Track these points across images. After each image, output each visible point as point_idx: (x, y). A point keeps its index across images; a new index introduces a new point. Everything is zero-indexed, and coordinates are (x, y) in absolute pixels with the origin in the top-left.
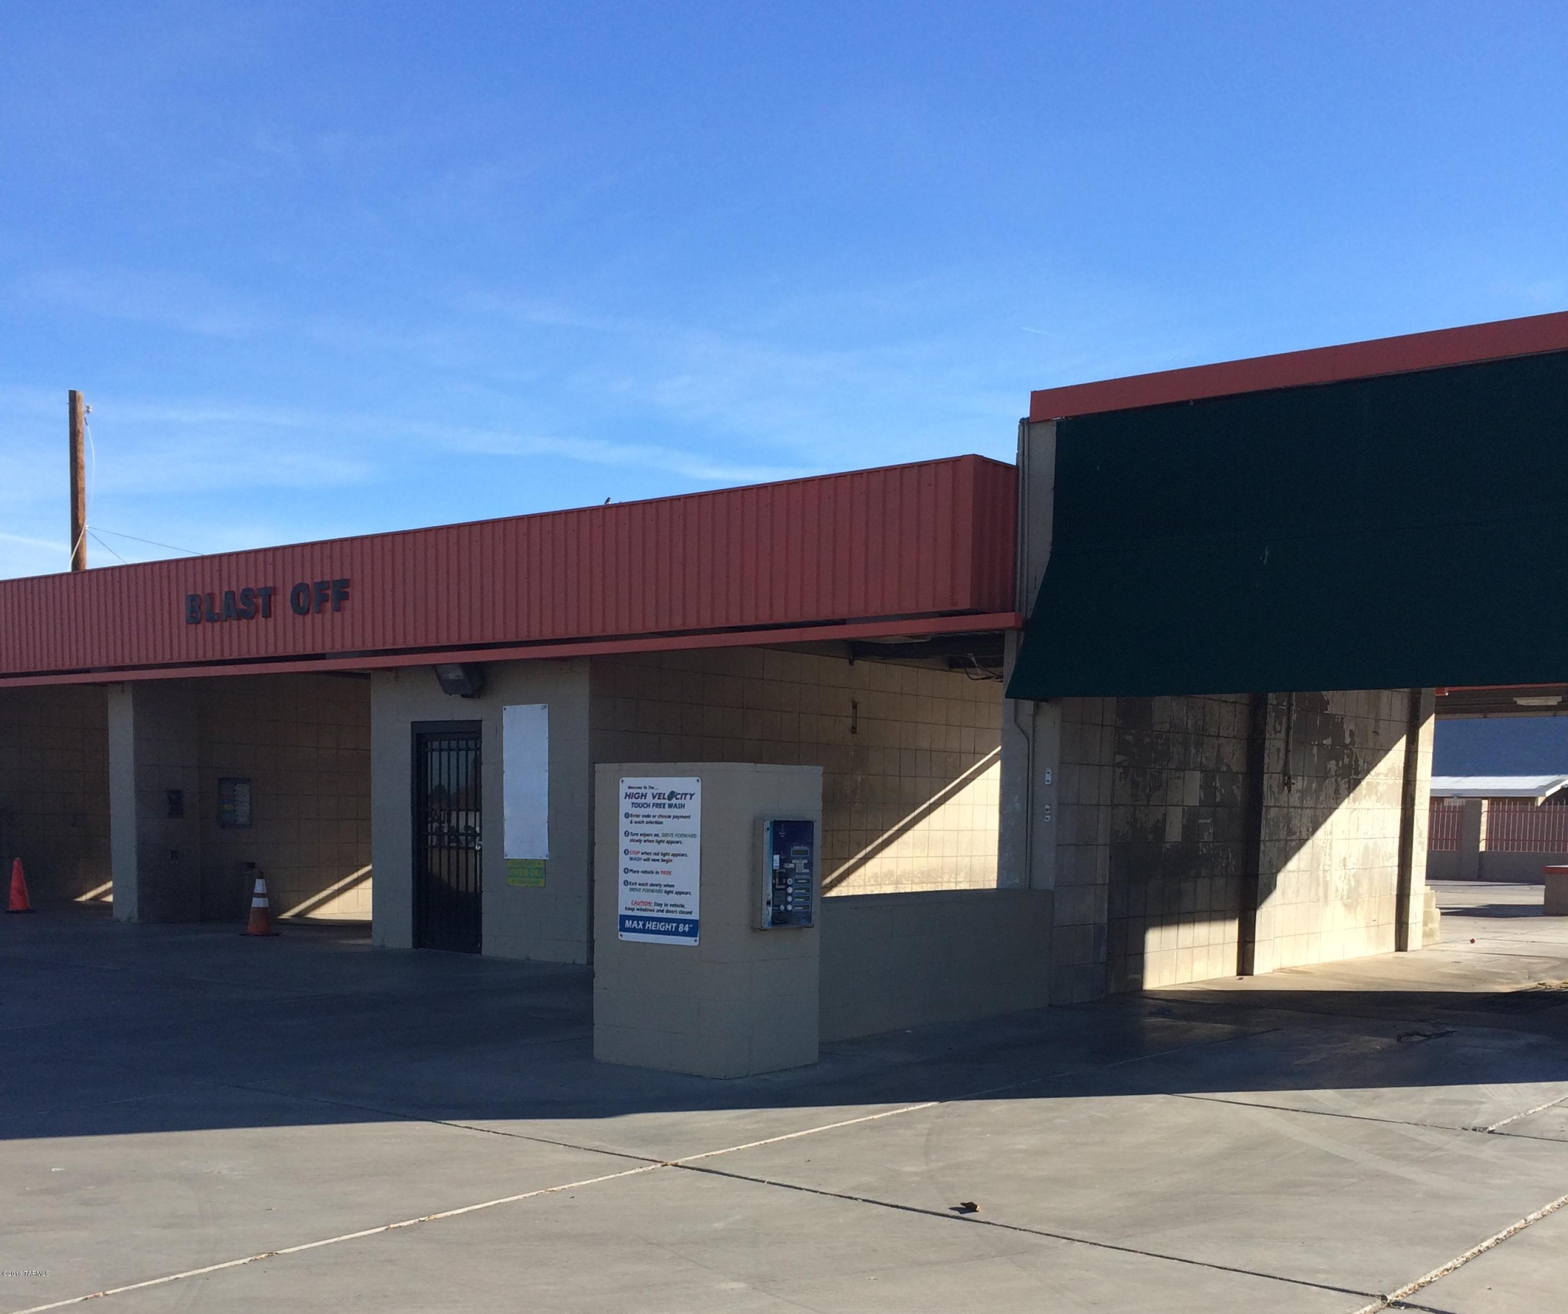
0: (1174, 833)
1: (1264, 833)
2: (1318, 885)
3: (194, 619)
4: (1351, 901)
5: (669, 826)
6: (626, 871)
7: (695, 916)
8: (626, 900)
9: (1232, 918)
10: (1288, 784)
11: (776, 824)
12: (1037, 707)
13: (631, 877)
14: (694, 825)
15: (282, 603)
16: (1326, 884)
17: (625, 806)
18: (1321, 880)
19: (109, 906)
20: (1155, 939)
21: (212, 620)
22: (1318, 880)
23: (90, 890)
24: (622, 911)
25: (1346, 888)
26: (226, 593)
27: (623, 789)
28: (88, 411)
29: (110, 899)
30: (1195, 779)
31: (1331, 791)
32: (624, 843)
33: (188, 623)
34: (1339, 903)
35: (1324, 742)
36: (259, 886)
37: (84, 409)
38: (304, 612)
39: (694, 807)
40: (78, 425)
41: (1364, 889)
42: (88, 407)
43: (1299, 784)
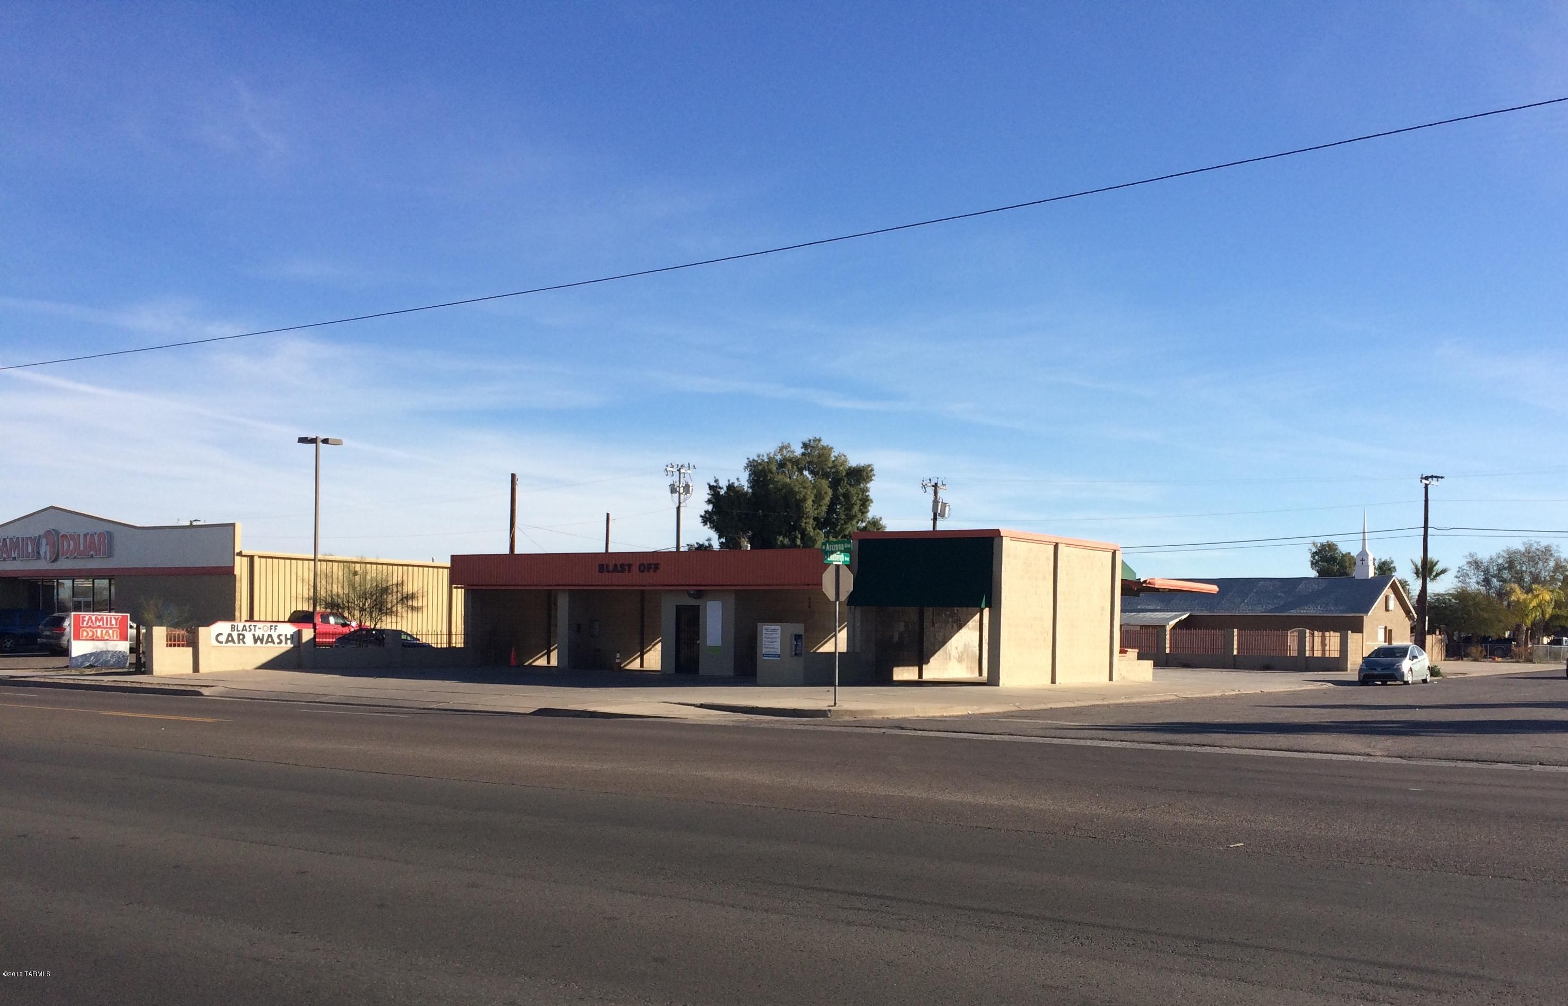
0: (896, 638)
1: (925, 639)
2: (947, 654)
3: (601, 571)
4: (960, 660)
5: (775, 636)
6: (765, 645)
7: (779, 653)
8: (764, 651)
9: (915, 665)
10: (933, 625)
11: (795, 635)
12: (855, 607)
13: (766, 646)
14: (779, 635)
15: (635, 569)
16: (950, 655)
17: (764, 631)
18: (948, 653)
20: (895, 669)
21: (608, 572)
22: (946, 653)
24: (764, 653)
25: (958, 656)
26: (614, 565)
27: (764, 628)
30: (902, 624)
31: (950, 627)
32: (764, 639)
33: (599, 572)
34: (955, 660)
35: (947, 613)
36: (618, 655)
38: (643, 572)
39: (779, 632)
41: (965, 656)
43: (937, 625)
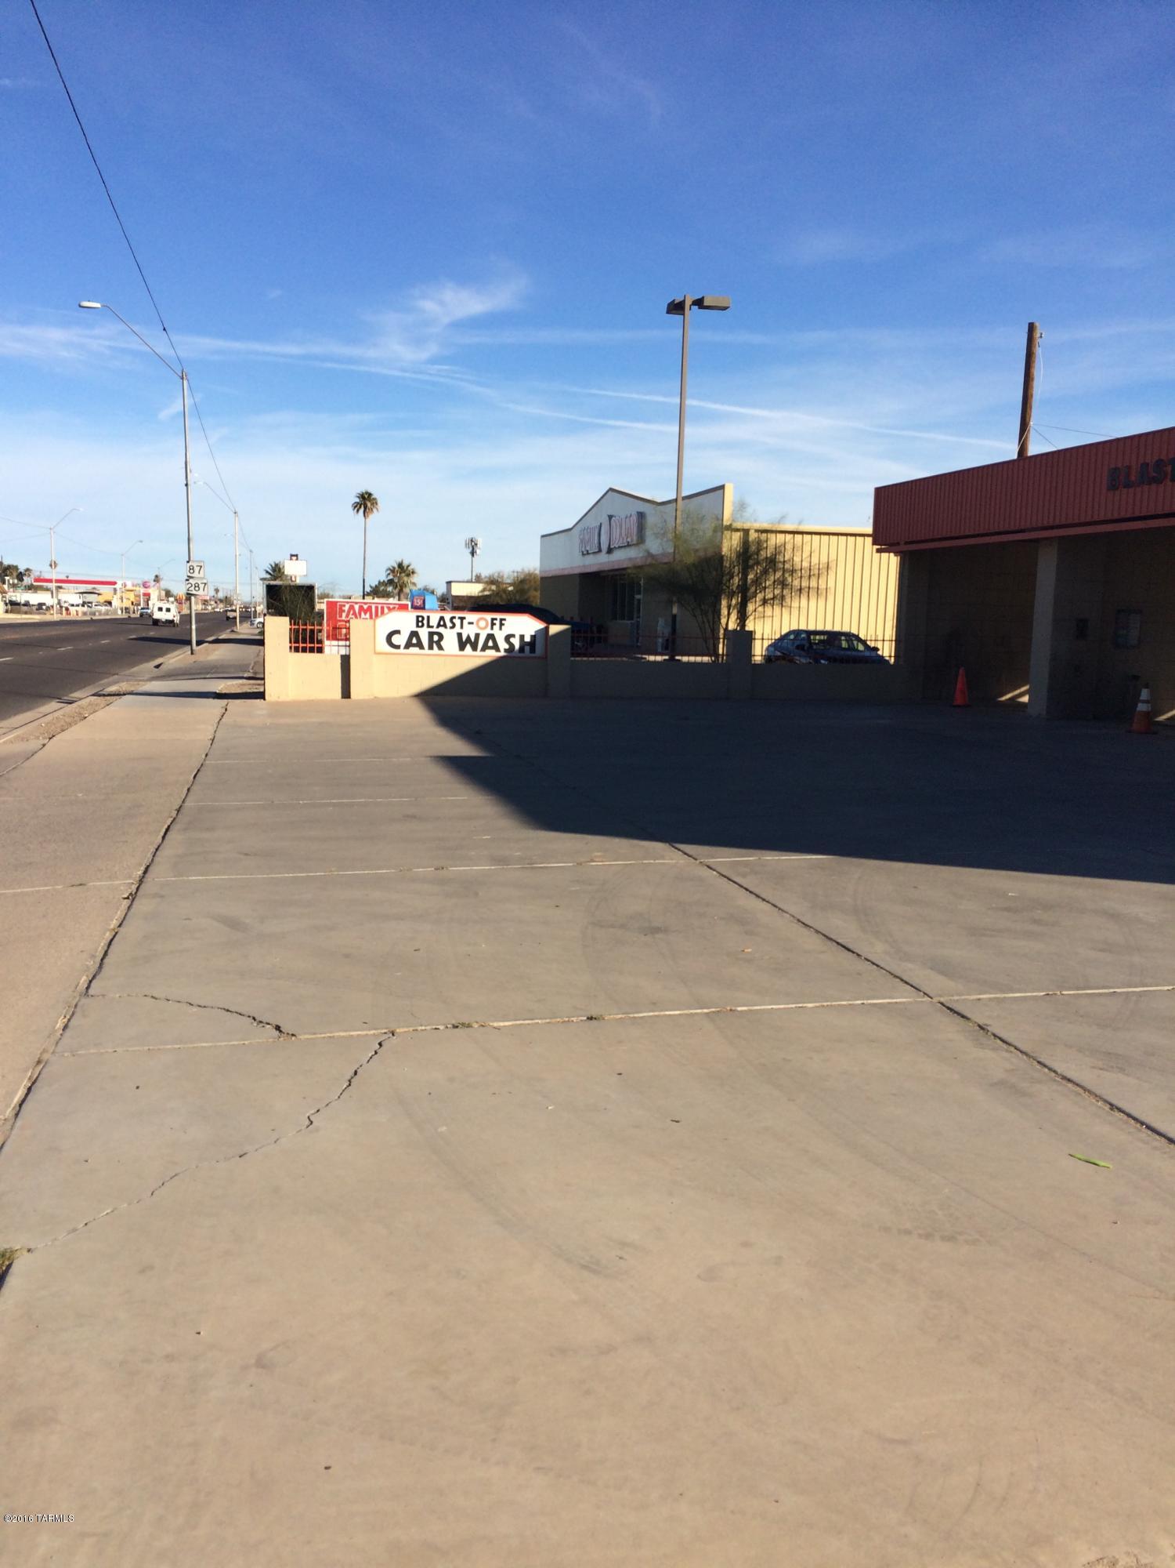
3: (1113, 486)
19: (1024, 705)
21: (1127, 486)
23: (1009, 692)
26: (1142, 465)
28: (1041, 337)
29: (1025, 699)
33: (1108, 490)
36: (1145, 694)
37: (1038, 335)
40: (1033, 348)
42: (1041, 334)
